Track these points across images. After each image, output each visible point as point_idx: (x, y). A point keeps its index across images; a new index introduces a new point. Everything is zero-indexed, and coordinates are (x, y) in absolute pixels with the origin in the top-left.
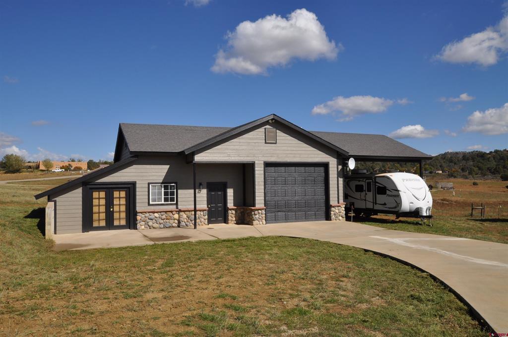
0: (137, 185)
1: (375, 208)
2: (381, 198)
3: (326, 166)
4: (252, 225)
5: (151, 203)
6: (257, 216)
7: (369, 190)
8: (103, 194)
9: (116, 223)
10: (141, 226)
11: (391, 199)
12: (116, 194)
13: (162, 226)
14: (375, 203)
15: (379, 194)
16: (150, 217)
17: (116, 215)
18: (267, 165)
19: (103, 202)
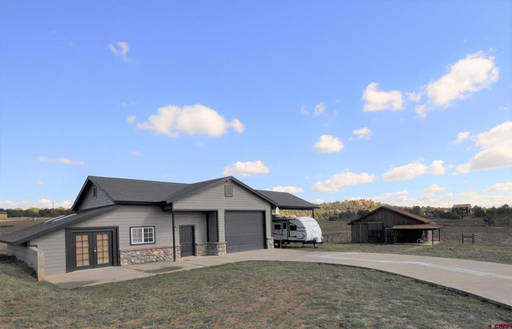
0: (120, 229)
1: (289, 239)
2: (293, 233)
3: (264, 213)
4: (217, 255)
5: (132, 243)
6: (221, 249)
7: (285, 228)
8: (85, 238)
9: (100, 262)
10: (124, 262)
11: (301, 233)
12: (99, 237)
13: (143, 261)
14: (289, 236)
15: (291, 230)
16: (133, 255)
17: (99, 255)
18: (227, 211)
19: (86, 245)
